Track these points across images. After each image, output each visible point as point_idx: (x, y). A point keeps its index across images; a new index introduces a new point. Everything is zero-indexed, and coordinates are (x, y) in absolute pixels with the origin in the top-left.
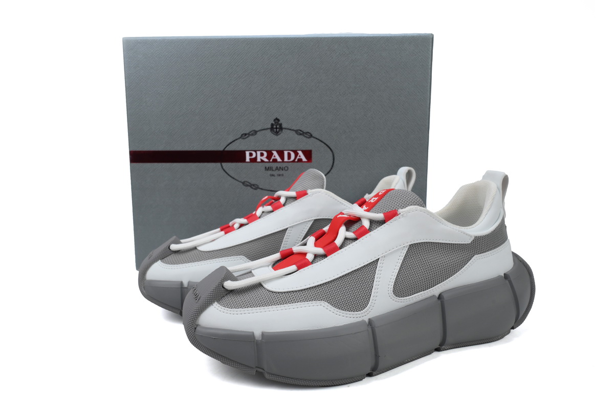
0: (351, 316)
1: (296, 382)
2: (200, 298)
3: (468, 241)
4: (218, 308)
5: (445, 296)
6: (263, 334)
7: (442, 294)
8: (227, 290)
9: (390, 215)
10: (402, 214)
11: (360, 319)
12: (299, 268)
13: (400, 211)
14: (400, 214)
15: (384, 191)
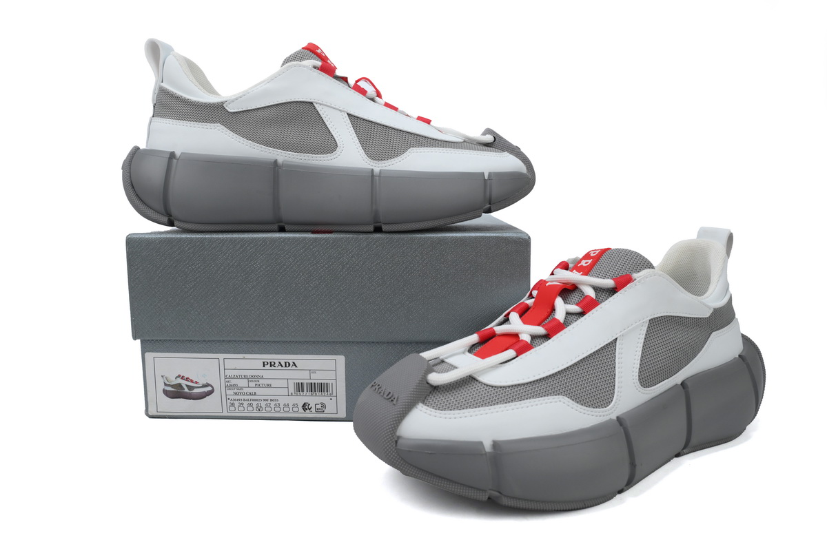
0: (597, 414)
1: (542, 506)
2: (398, 398)
3: (707, 314)
4: (426, 411)
5: (689, 384)
6: (496, 444)
7: (686, 382)
8: (432, 386)
9: (623, 282)
10: (638, 279)
11: (606, 418)
12: (519, 353)
13: (635, 275)
14: (635, 280)
15: (598, 252)
